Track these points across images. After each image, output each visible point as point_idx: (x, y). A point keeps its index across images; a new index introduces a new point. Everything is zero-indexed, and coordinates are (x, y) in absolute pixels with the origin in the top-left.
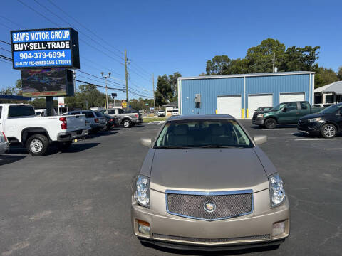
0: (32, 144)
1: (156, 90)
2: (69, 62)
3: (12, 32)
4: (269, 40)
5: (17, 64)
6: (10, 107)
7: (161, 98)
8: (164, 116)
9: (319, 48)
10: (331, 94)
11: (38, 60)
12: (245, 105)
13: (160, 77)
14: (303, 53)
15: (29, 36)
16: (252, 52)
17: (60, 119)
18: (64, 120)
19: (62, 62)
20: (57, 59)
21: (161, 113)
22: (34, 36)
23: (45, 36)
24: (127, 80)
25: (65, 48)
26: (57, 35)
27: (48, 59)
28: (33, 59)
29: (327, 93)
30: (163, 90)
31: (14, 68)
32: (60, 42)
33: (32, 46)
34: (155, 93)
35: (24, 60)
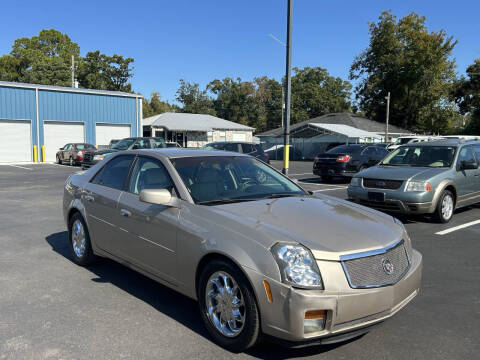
4: (53, 31)
9: (132, 61)
10: (162, 130)
12: (37, 139)
14: (112, 65)
16: (23, 47)
29: (156, 127)
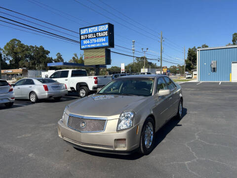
0: (81, 92)
1: (186, 58)
2: (107, 44)
3: (80, 29)
5: (83, 47)
6: (72, 71)
7: (190, 65)
8: (191, 78)
11: (92, 44)
13: (190, 49)
15: (88, 30)
17: (94, 78)
18: (96, 78)
19: (104, 44)
20: (101, 42)
21: (189, 76)
22: (90, 30)
23: (96, 29)
24: (161, 52)
25: (105, 36)
26: (102, 28)
27: (97, 43)
28: (90, 44)
30: (192, 58)
31: (81, 49)
32: (103, 32)
33: (90, 36)
34: (186, 61)
35: (85, 44)
